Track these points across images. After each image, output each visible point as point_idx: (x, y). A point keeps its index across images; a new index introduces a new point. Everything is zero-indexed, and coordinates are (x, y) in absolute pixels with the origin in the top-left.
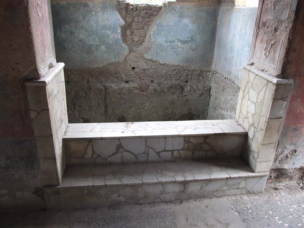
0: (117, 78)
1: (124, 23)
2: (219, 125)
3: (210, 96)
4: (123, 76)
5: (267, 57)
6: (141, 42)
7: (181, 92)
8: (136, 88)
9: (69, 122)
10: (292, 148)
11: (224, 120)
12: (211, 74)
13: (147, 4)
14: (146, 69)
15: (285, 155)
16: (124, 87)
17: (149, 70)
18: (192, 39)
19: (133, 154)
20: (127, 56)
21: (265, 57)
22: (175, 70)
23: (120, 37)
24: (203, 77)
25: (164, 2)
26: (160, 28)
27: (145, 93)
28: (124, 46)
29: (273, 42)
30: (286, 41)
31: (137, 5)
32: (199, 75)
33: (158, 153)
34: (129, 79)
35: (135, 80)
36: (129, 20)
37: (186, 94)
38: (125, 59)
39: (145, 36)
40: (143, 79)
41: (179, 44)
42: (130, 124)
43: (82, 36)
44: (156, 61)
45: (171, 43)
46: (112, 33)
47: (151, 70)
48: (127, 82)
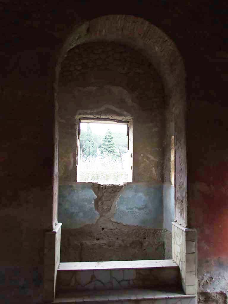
0: (91, 236)
1: (97, 197)
2: (161, 263)
3: (164, 249)
4: (95, 235)
5: (181, 216)
6: (109, 210)
7: (141, 247)
8: (105, 244)
9: (60, 262)
10: (209, 276)
11: (165, 260)
12: (163, 232)
13: (112, 185)
14: (112, 229)
15: (205, 281)
16: (96, 244)
17: (115, 230)
18: (146, 207)
19: (102, 283)
20: (98, 220)
21: (180, 217)
22: (135, 229)
23: (93, 206)
24: (157, 234)
25: (124, 183)
26: (122, 200)
27: (112, 248)
28: (96, 213)
29: (182, 208)
30: (186, 208)
31: (106, 185)
32: (154, 233)
33: (119, 282)
34: (100, 237)
35: (104, 237)
36: (100, 195)
37: (144, 248)
38: (97, 221)
39: (112, 205)
40: (110, 237)
41: (137, 210)
42: (100, 262)
43: (67, 206)
44: (120, 223)
45: (130, 210)
46: (88, 204)
47: (116, 230)
48: (98, 239)
